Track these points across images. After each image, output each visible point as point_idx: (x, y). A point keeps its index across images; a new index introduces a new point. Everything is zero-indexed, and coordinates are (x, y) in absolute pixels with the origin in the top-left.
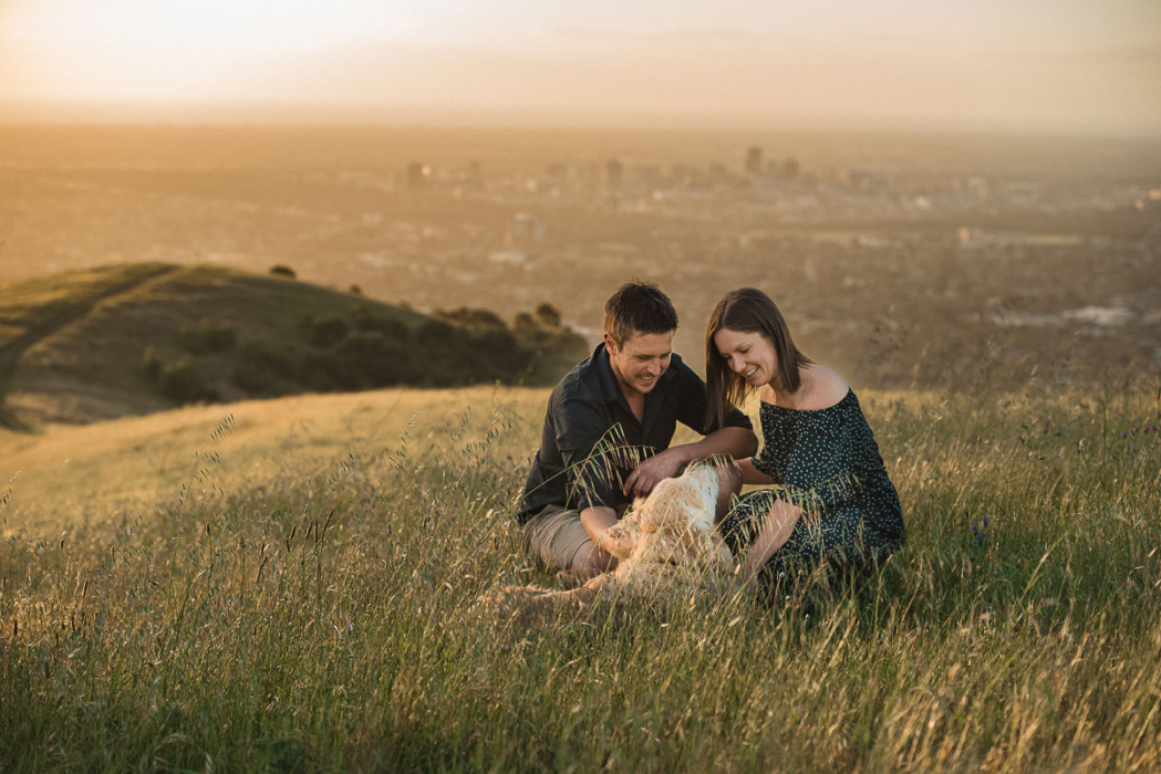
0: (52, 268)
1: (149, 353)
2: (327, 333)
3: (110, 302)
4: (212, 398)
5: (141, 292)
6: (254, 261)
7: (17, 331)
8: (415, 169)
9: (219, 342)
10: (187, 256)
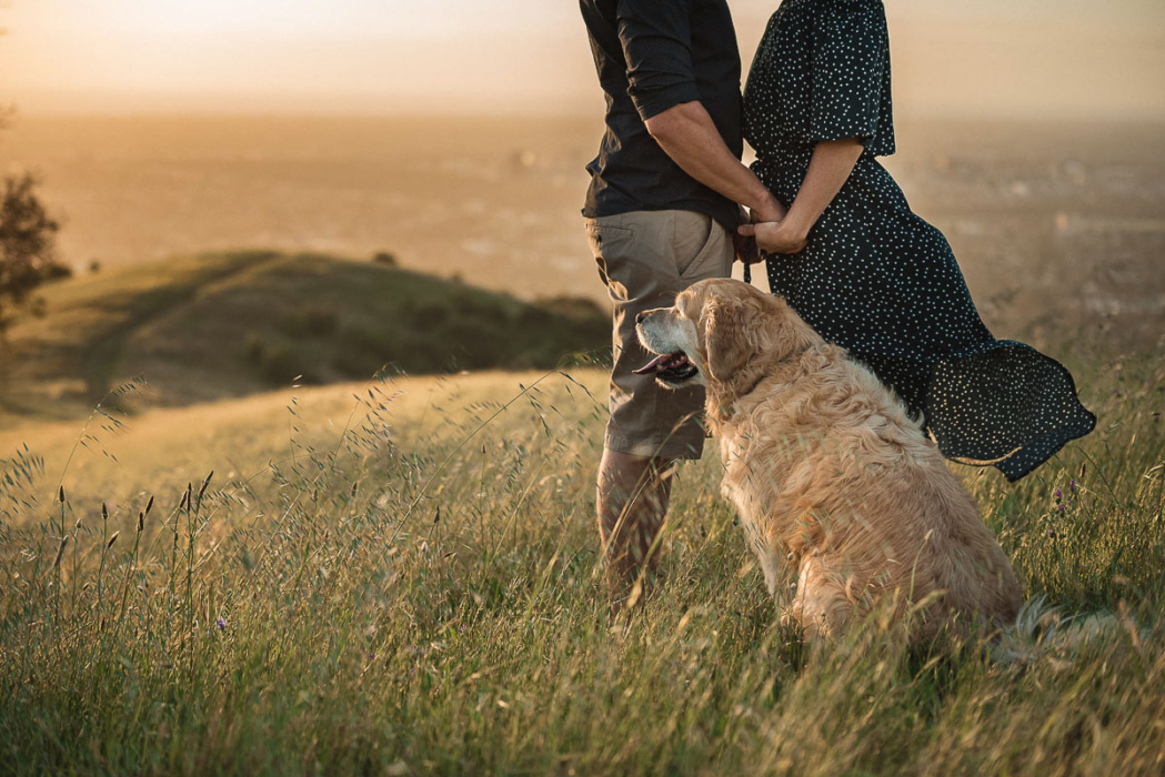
0: (160, 254)
1: (252, 337)
2: (428, 318)
3: (215, 288)
4: (312, 381)
5: (245, 278)
6: (358, 249)
7: (120, 317)
8: (516, 159)
9: (320, 327)
10: (290, 244)
